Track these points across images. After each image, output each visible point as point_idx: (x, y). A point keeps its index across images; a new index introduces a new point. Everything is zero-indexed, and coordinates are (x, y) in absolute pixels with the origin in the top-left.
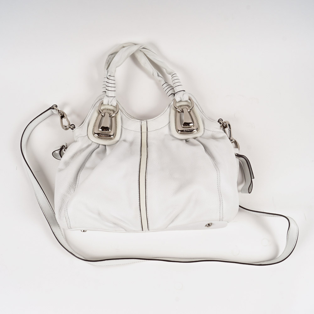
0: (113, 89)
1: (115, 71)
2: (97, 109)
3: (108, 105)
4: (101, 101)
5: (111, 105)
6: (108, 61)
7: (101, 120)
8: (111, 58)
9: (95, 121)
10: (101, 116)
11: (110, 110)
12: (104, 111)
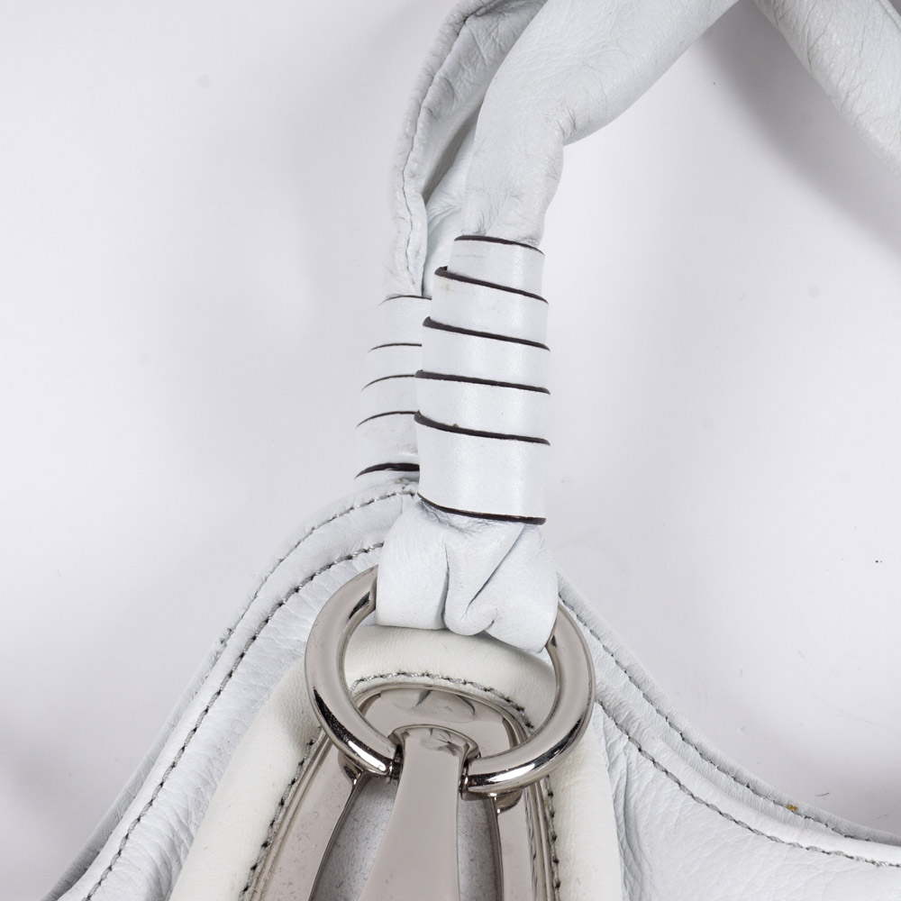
0: (512, 411)
1: (554, 174)
2: (288, 682)
3: (444, 639)
4: (340, 574)
5: (483, 636)
6: (449, 89)
7: (334, 844)
8: (487, 51)
9: (248, 850)
10: (346, 785)
11: (464, 699)
12: (388, 715)
